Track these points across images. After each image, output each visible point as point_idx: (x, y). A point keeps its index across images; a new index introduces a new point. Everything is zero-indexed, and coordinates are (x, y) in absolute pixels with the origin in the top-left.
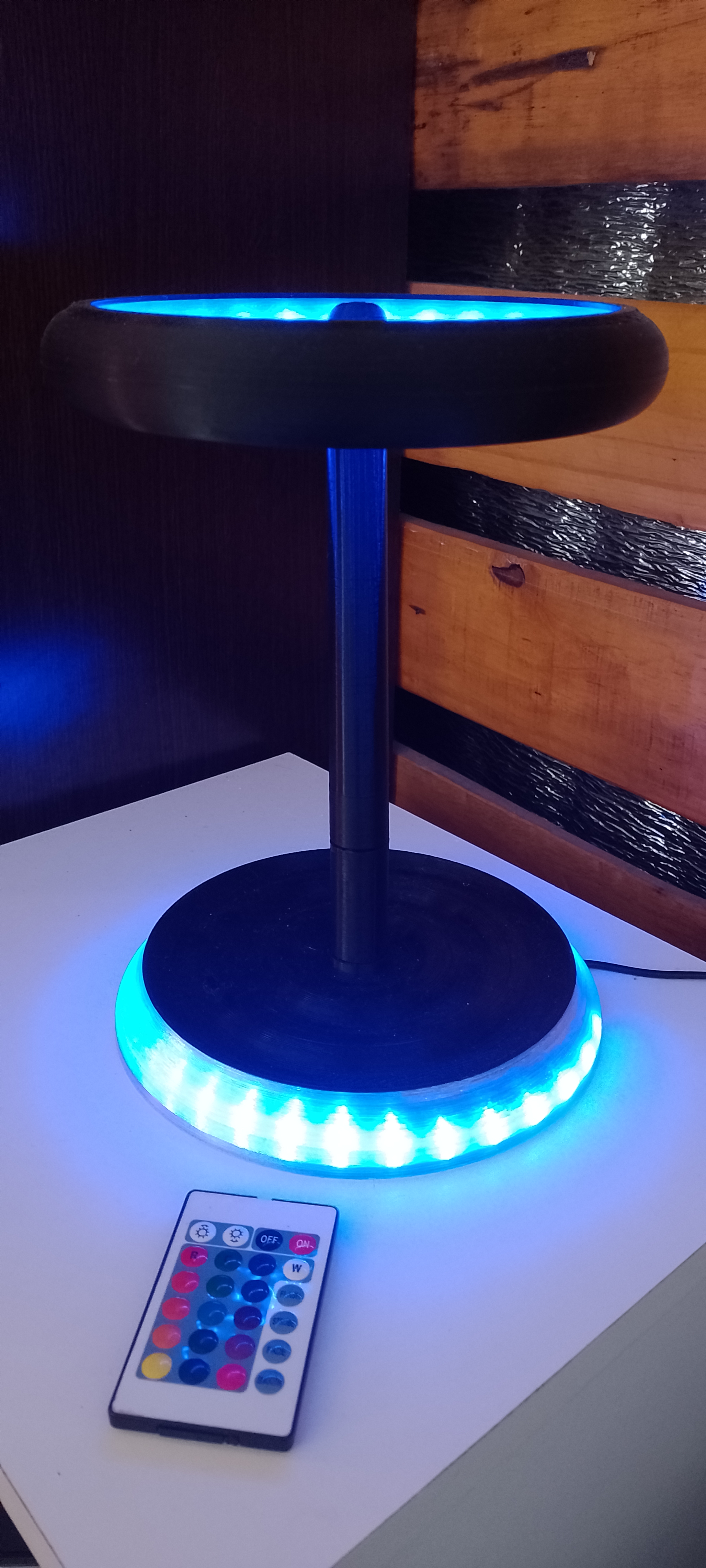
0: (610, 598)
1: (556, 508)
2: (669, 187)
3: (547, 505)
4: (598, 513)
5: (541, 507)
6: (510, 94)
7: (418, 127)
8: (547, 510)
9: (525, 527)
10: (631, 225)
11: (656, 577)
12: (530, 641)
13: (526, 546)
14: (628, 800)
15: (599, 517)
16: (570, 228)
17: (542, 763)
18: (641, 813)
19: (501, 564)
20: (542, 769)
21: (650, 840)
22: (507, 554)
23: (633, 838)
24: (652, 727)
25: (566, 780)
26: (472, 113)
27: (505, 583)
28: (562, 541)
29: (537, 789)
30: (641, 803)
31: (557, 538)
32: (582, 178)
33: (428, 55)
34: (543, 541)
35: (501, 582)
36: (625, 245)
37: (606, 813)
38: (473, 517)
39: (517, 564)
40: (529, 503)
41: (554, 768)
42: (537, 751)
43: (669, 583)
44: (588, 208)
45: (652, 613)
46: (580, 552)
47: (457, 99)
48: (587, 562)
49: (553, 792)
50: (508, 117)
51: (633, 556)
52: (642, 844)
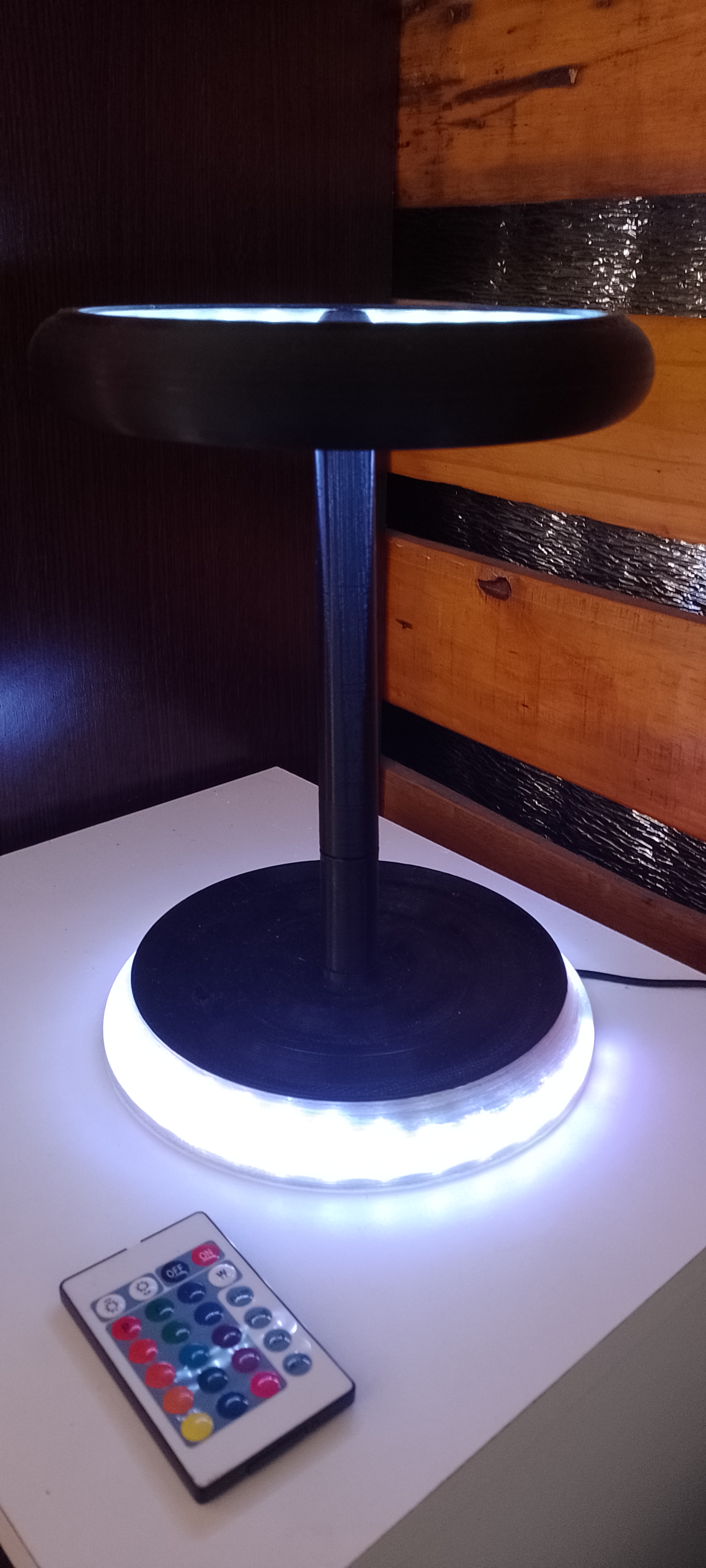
0: (595, 610)
1: (541, 522)
2: (651, 204)
3: (532, 519)
4: (583, 526)
5: (526, 522)
6: (493, 112)
7: (402, 146)
8: (533, 524)
9: (510, 541)
10: (614, 241)
11: (641, 590)
12: (516, 653)
13: (511, 560)
14: (615, 812)
15: (584, 531)
16: (553, 245)
17: (530, 776)
18: (629, 825)
19: (487, 578)
20: (529, 782)
21: (639, 852)
22: (493, 568)
23: (621, 850)
24: (639, 737)
25: (554, 793)
26: (455, 131)
27: (491, 597)
28: (547, 555)
29: (525, 802)
30: (628, 815)
31: (543, 552)
32: (564, 194)
33: (411, 74)
34: (528, 555)
35: (488, 596)
36: (607, 262)
37: (594, 826)
38: (459, 532)
39: (504, 577)
40: (513, 517)
41: (541, 781)
42: (524, 763)
43: (654, 594)
44: (571, 226)
45: (638, 625)
46: (566, 566)
47: (440, 118)
48: (573, 576)
49: (541, 806)
50: (491, 135)
51: (619, 569)
52: (630, 856)
